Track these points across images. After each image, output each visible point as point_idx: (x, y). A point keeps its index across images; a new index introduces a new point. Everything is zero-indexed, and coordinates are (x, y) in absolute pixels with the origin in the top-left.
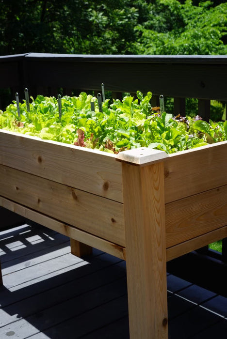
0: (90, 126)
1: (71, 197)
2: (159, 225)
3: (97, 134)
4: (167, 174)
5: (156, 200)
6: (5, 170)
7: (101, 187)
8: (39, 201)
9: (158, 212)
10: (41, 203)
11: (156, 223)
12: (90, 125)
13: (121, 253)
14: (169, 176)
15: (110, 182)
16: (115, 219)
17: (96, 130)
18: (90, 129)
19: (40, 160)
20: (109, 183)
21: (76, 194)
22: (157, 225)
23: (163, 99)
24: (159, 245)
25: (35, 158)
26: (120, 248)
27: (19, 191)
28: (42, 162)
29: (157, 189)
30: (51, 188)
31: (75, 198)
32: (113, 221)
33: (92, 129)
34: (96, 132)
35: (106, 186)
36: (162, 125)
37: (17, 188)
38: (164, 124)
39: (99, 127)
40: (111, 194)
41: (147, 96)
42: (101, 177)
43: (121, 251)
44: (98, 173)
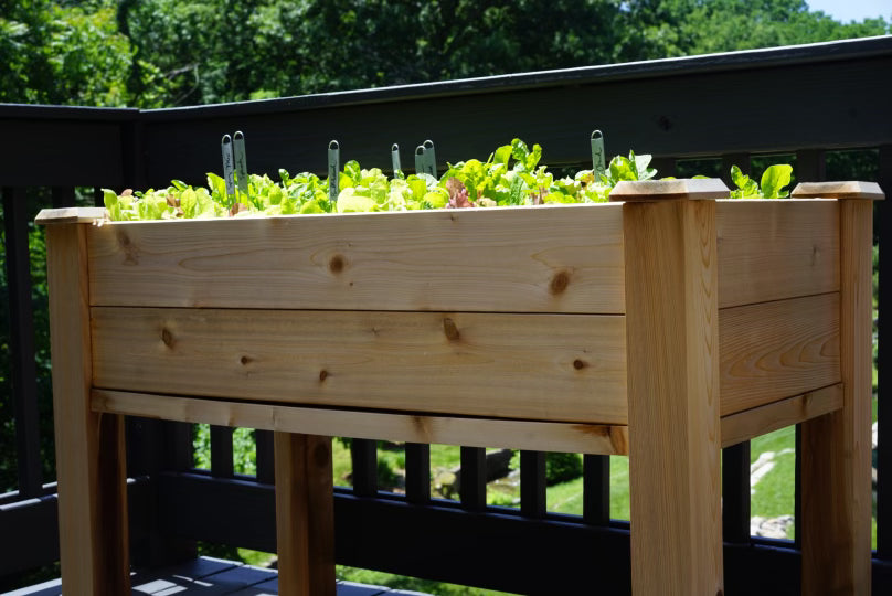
1: (441, 338)
5: (706, 291)
6: (203, 319)
7: (543, 288)
8: (324, 375)
9: (709, 321)
10: (329, 380)
11: (706, 347)
13: (607, 441)
15: (574, 270)
16: (584, 358)
19: (337, 265)
20: (572, 271)
21: (458, 326)
22: (706, 351)
23: (601, 139)
25: (320, 265)
26: (602, 428)
27: (250, 366)
28: (345, 268)
30: (373, 330)
31: (454, 335)
32: (579, 365)
35: (560, 284)
37: (245, 360)
40: (574, 299)
42: (546, 264)
43: (604, 435)
44: (534, 257)
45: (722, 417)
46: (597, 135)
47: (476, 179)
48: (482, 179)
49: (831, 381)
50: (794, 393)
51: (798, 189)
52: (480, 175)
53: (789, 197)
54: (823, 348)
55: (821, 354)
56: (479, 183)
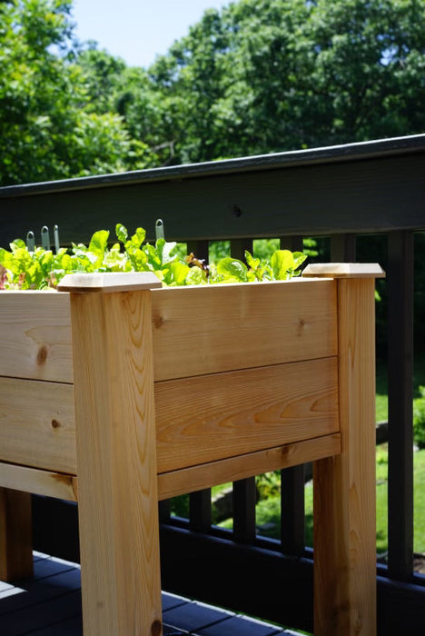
0: (20, 263)
2: (142, 419)
3: (33, 279)
4: (158, 322)
5: (136, 367)
7: (33, 359)
9: (141, 393)
11: (137, 415)
12: (20, 260)
13: (70, 489)
14: (163, 327)
15: (50, 345)
16: (59, 419)
17: (31, 271)
18: (19, 268)
20: (48, 347)
22: (138, 418)
23: (162, 226)
24: (143, 461)
26: (67, 477)
29: (138, 345)
32: (55, 424)
33: (24, 270)
34: (31, 275)
35: (42, 356)
36: (157, 260)
38: (161, 260)
39: (36, 264)
40: (52, 371)
41: (135, 236)
42: (34, 339)
43: (68, 484)
44: (26, 333)
45: (158, 474)
46: (159, 224)
47: (27, 264)
48: (32, 264)
49: (328, 431)
50: (274, 445)
51: (309, 269)
52: (30, 260)
53: (300, 276)
54: (315, 404)
55: (312, 410)
56: (30, 266)
